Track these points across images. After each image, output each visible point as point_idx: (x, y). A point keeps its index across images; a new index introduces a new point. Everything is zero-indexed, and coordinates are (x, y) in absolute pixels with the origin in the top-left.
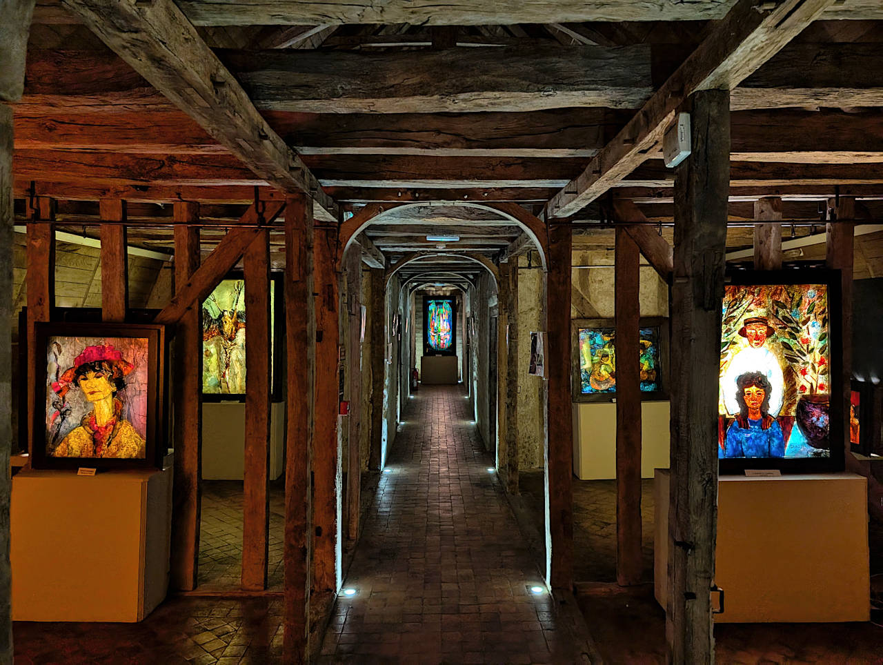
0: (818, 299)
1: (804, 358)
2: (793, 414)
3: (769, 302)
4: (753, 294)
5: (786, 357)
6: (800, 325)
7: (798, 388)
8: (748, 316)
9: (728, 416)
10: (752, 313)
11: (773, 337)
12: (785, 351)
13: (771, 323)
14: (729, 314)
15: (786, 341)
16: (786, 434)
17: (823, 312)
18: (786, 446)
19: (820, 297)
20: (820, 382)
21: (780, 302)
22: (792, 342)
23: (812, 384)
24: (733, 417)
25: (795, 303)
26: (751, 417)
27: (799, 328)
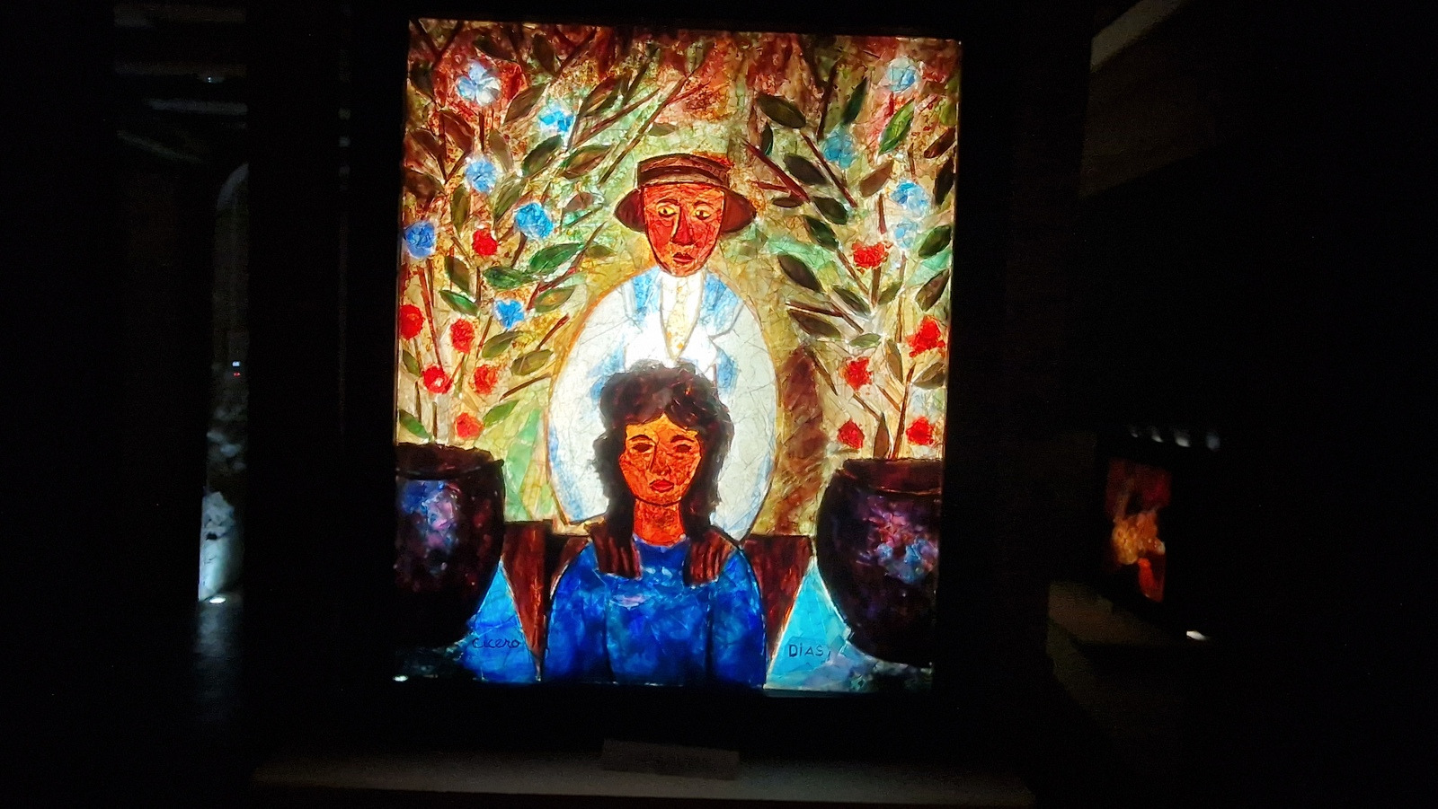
0: (925, 95)
1: (860, 320)
2: (807, 529)
3: (738, 97)
4: (679, 63)
5: (793, 314)
6: (855, 194)
7: (833, 434)
8: (654, 147)
9: (561, 529)
10: (673, 139)
11: (747, 234)
12: (793, 292)
13: (743, 181)
14: (582, 139)
15: (796, 252)
16: (777, 602)
17: (939, 148)
18: (772, 648)
19: (933, 87)
20: (914, 412)
21: (781, 100)
22: (818, 260)
23: (882, 420)
24: (581, 530)
25: (837, 105)
26: (645, 534)
27: (847, 206)
